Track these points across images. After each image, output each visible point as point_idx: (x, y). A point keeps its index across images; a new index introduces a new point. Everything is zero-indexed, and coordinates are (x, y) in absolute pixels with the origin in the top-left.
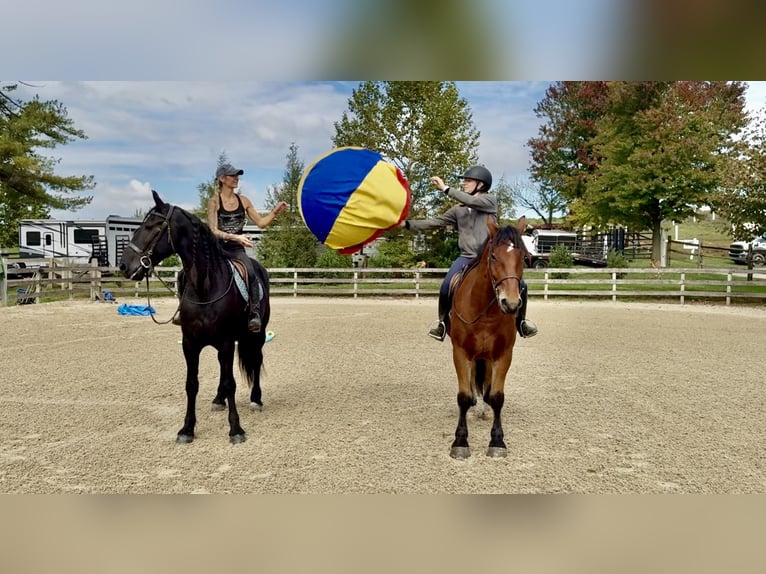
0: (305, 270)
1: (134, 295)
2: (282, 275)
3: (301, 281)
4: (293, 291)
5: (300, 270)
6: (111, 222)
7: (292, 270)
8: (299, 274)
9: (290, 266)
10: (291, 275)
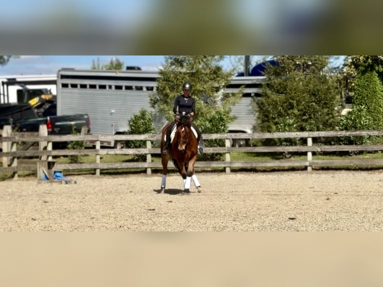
0: (322, 134)
1: (94, 174)
2: (290, 142)
3: (318, 149)
4: (307, 164)
5: (316, 134)
6: (63, 77)
7: (304, 134)
8: (315, 140)
9: (302, 129)
10: (304, 141)
